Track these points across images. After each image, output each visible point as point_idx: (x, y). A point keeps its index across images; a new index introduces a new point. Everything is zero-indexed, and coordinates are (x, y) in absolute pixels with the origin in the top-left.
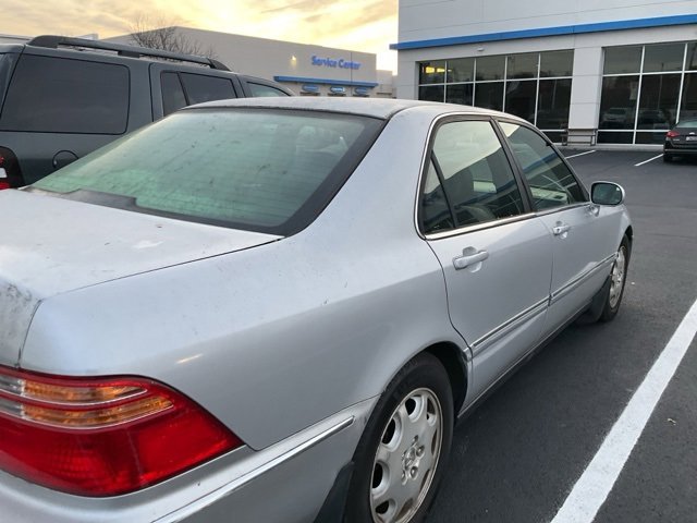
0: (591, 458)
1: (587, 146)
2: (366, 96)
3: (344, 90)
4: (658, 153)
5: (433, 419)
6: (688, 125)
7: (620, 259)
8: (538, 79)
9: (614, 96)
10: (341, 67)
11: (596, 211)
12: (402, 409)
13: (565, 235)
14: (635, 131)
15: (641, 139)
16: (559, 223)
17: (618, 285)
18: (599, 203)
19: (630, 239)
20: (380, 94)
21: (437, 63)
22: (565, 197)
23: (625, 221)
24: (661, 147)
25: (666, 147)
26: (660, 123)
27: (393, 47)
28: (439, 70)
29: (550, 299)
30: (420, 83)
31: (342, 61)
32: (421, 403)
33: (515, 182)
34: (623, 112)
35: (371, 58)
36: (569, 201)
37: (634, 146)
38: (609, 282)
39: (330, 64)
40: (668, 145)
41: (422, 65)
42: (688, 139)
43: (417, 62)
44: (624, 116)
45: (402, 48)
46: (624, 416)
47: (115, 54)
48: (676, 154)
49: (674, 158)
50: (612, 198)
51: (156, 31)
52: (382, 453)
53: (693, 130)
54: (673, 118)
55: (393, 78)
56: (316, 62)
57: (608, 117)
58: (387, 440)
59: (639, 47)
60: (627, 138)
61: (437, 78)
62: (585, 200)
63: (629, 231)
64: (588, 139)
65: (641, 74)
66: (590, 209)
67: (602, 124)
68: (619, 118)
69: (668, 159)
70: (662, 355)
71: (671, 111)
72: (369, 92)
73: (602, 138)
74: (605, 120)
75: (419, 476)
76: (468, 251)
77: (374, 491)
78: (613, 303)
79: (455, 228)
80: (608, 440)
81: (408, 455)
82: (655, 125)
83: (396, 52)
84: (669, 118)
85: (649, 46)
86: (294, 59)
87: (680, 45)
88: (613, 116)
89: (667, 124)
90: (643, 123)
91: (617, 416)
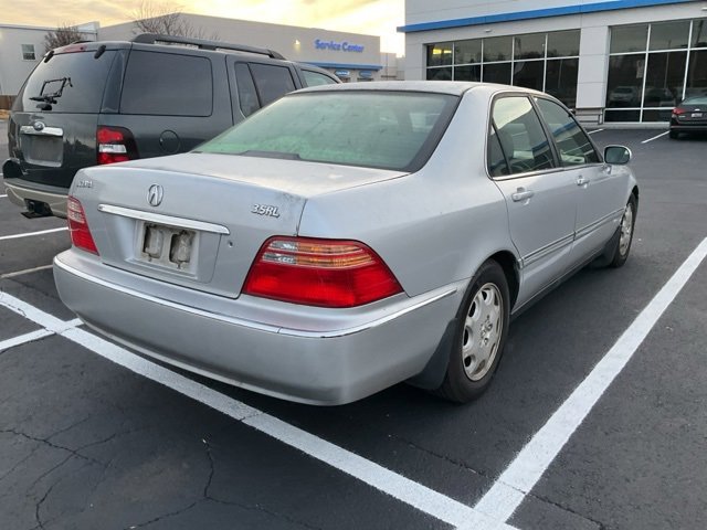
0: (608, 350)
1: (595, 125)
2: (370, 80)
3: (348, 73)
4: (665, 130)
5: (497, 309)
6: (694, 102)
7: (629, 213)
8: (545, 59)
9: (621, 74)
10: (345, 50)
11: (608, 170)
12: (480, 295)
13: (585, 186)
14: (642, 109)
15: (648, 116)
16: (580, 177)
17: (627, 236)
18: (610, 163)
19: (637, 198)
20: (386, 77)
21: (443, 45)
22: (583, 159)
23: (632, 181)
24: (667, 124)
25: (672, 124)
26: (668, 100)
27: (400, 29)
28: (446, 52)
29: (575, 234)
30: (428, 65)
31: (345, 44)
32: (491, 294)
33: (547, 143)
34: (630, 91)
35: (375, 41)
36: (586, 162)
37: (641, 124)
38: (619, 232)
39: (333, 47)
40: (674, 122)
41: (429, 48)
42: (693, 115)
43: (424, 45)
44: (631, 95)
45: (410, 31)
46: (632, 326)
47: (196, 48)
48: (683, 131)
49: (680, 135)
50: (622, 160)
51: (160, 18)
52: (469, 321)
53: (697, 106)
54: (679, 96)
55: (397, 61)
56: (320, 46)
57: (614, 96)
58: (471, 315)
59: (645, 25)
60: (634, 117)
61: (444, 59)
62: (598, 162)
63: (635, 190)
64: (596, 118)
65: (647, 52)
66: (604, 168)
67: (609, 103)
68: (625, 96)
69: (675, 135)
70: (663, 289)
71: (678, 88)
72: (373, 75)
73: (610, 117)
74: (612, 99)
75: (489, 345)
76: (520, 190)
77: (464, 347)
78: (623, 251)
79: (509, 174)
80: (620, 340)
81: (483, 328)
82: (662, 103)
83: (403, 35)
84: (675, 97)
85: (654, 24)
86: (297, 43)
87: (686, 22)
88: (620, 95)
89: (674, 102)
90: (650, 101)
91: (627, 327)
